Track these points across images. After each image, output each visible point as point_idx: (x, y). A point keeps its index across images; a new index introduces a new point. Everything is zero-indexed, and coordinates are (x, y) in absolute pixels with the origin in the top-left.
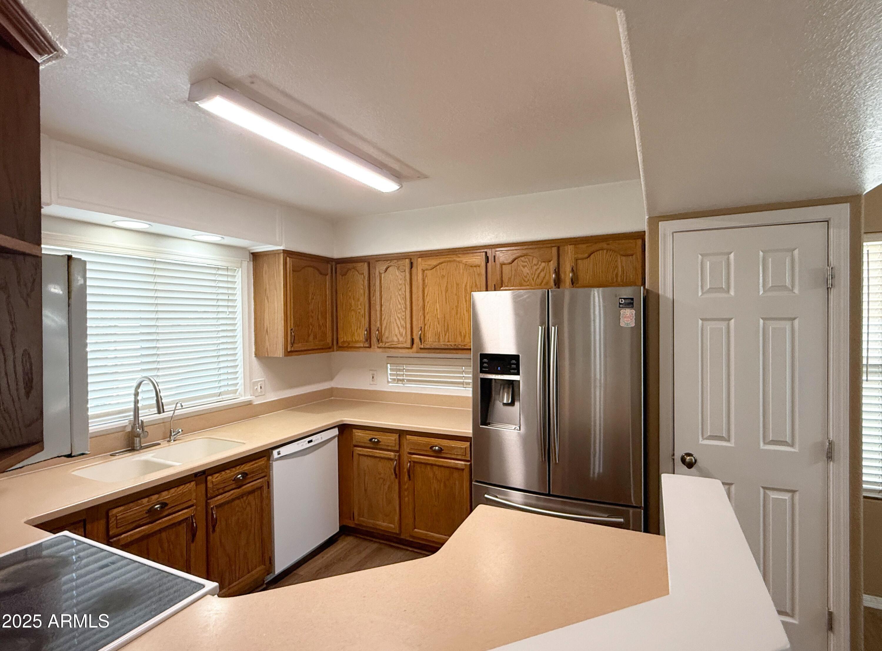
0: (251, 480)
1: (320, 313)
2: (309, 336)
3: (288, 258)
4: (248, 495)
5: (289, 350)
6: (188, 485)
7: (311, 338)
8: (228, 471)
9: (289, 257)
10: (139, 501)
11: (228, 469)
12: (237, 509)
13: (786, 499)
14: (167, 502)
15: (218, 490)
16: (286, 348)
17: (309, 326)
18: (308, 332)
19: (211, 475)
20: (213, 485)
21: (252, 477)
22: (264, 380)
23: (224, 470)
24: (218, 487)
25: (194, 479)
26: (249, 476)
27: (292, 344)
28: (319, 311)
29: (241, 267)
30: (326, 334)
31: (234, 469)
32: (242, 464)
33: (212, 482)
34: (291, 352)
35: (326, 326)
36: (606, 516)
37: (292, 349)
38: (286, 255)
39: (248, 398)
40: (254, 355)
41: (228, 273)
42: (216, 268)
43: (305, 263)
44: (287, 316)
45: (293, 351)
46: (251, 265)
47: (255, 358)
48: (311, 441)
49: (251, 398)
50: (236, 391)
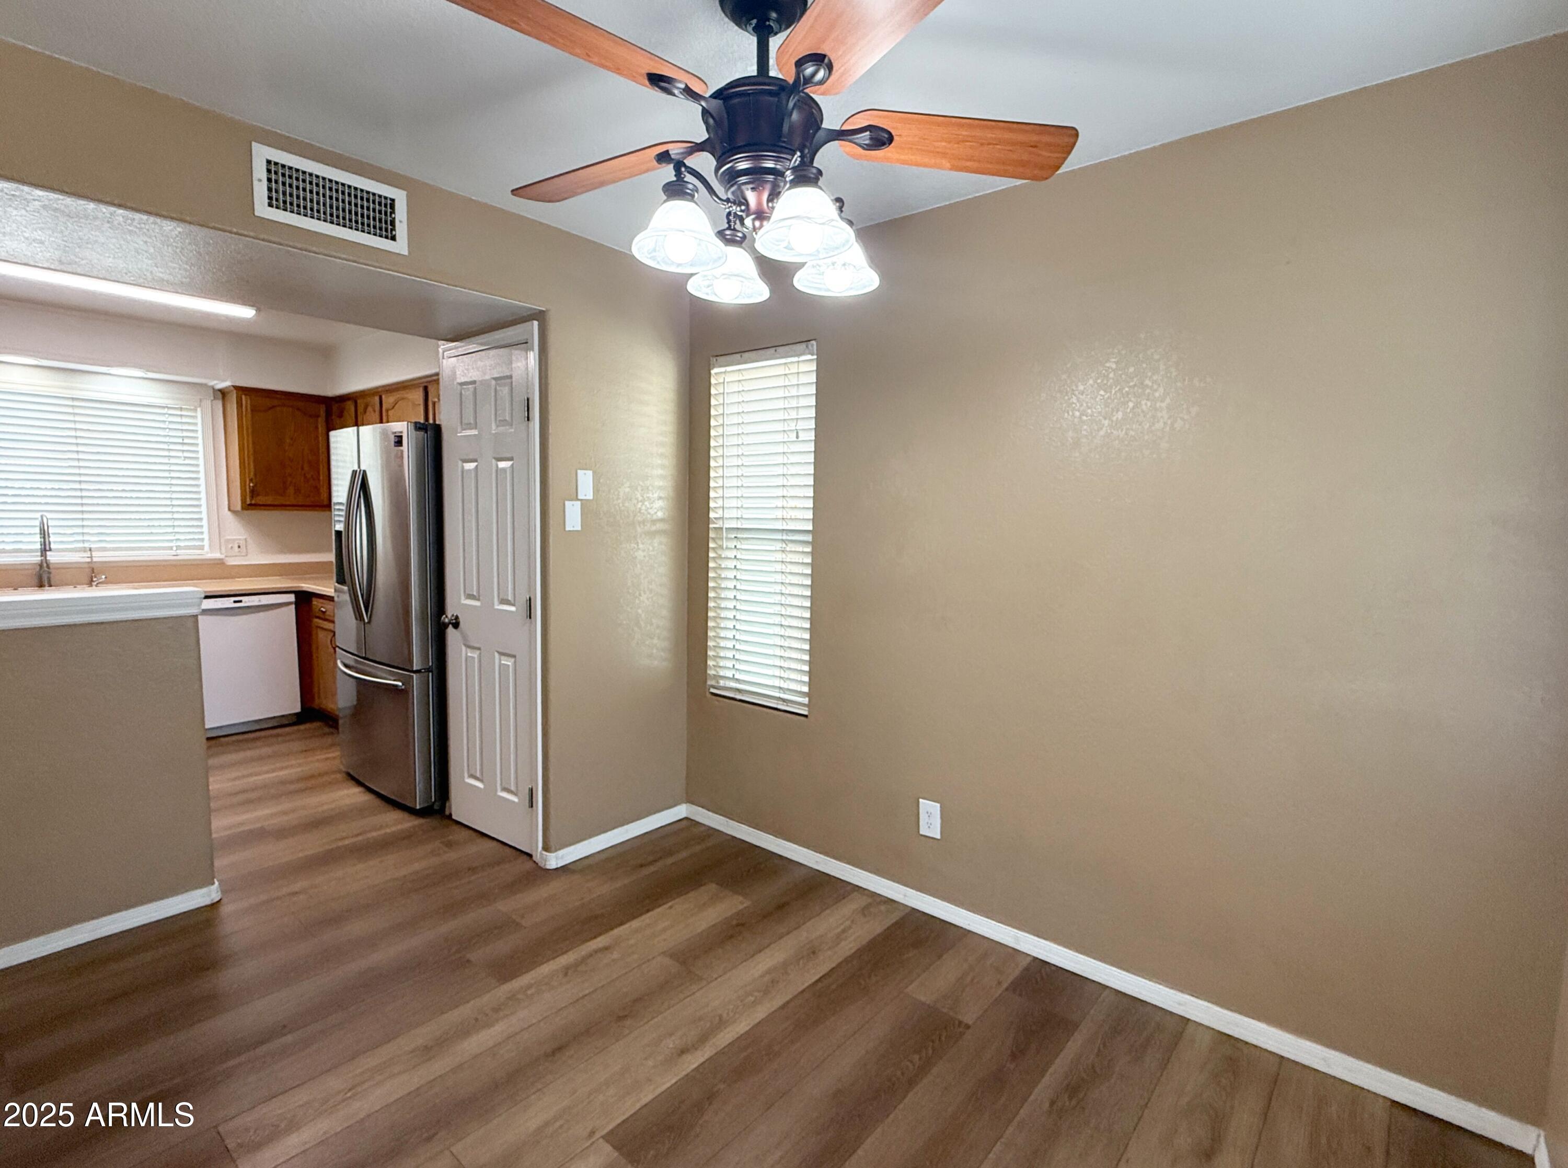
2: (285, 488)
3: (243, 397)
5: (248, 502)
9: (245, 395)
13: (508, 666)
16: (243, 501)
17: (285, 477)
18: (284, 484)
22: (246, 539)
27: (252, 497)
29: (200, 406)
34: (250, 505)
36: (393, 678)
37: (253, 502)
38: (240, 393)
39: (217, 555)
40: (227, 509)
41: (183, 413)
42: (164, 407)
43: (276, 402)
44: (244, 462)
45: (255, 505)
46: (219, 404)
47: (229, 513)
48: (240, 601)
49: (222, 557)
50: (202, 548)
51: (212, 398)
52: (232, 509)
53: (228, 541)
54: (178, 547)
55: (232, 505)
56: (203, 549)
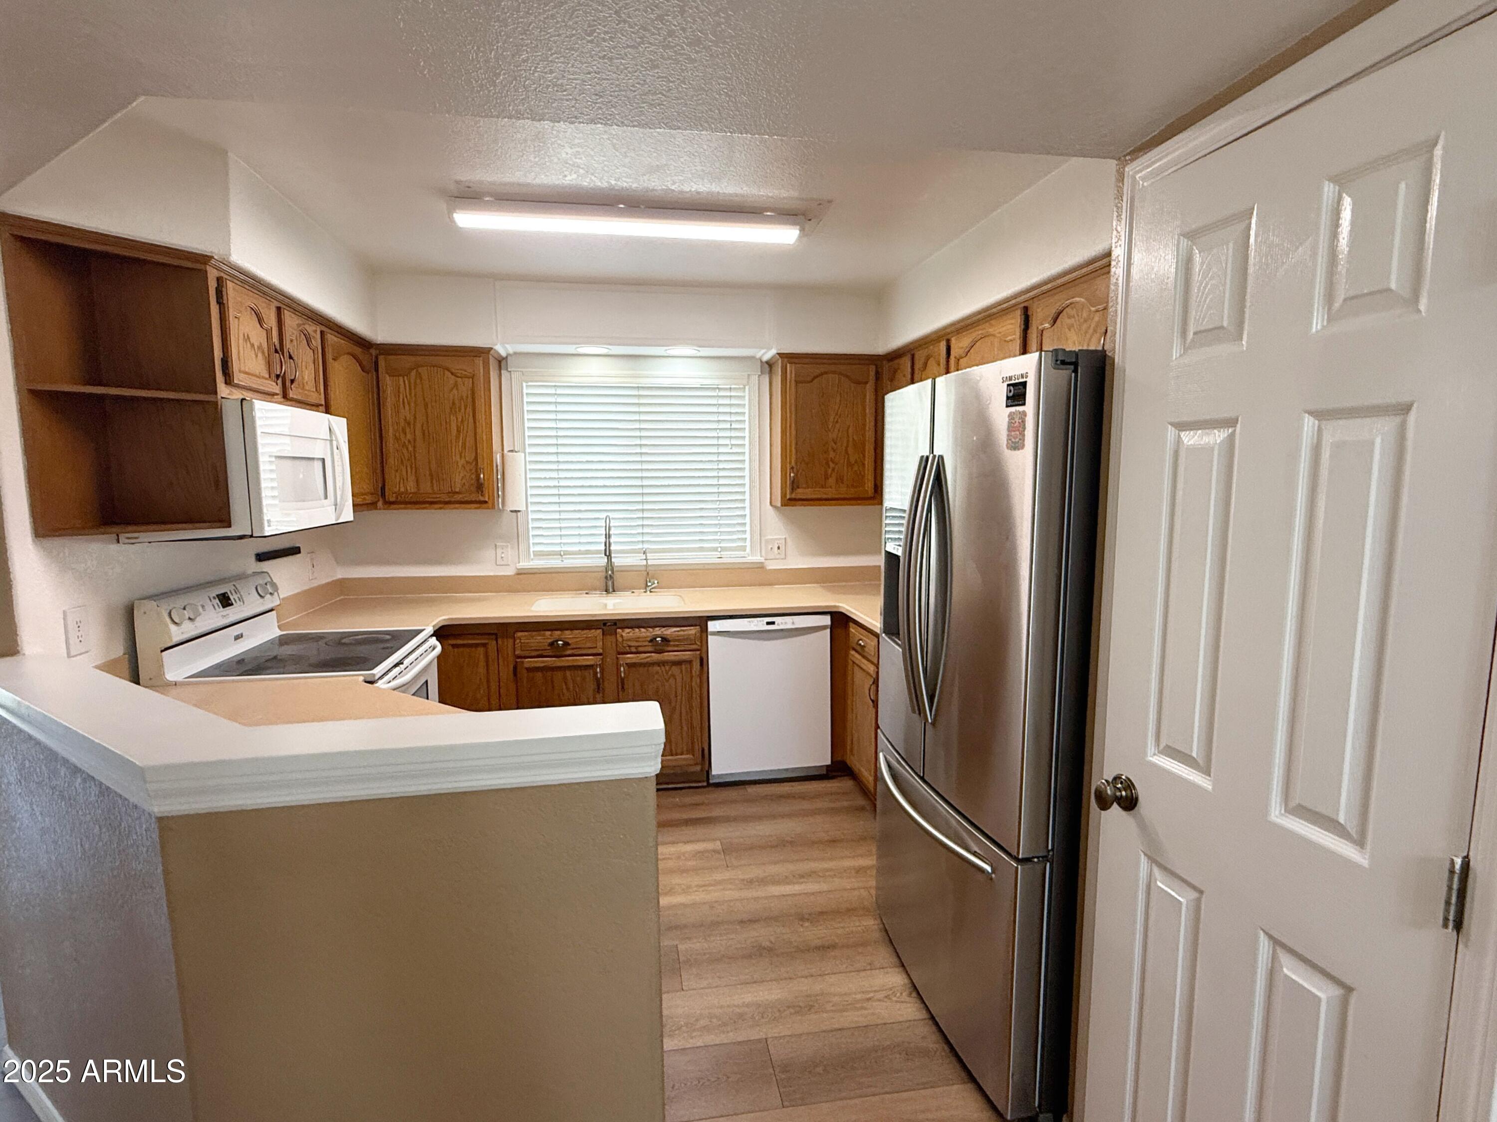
0: (676, 649)
1: (851, 444)
2: (827, 477)
3: (788, 366)
4: (671, 666)
5: (788, 497)
6: (593, 631)
7: (832, 481)
8: (643, 630)
9: (790, 363)
10: (542, 632)
11: (643, 627)
12: (656, 676)
14: (570, 642)
15: (630, 646)
16: (783, 495)
17: (827, 463)
18: (826, 472)
19: (622, 628)
20: (623, 640)
21: (677, 646)
22: (785, 539)
23: (639, 627)
24: (630, 643)
25: (602, 626)
26: (671, 643)
27: (793, 490)
28: (848, 441)
29: (748, 383)
30: (863, 476)
31: (651, 630)
32: (664, 627)
33: (622, 636)
34: (790, 499)
35: (864, 464)
37: (793, 496)
38: (786, 360)
39: (757, 558)
40: (769, 504)
41: (733, 394)
42: (714, 389)
43: (822, 369)
44: (786, 449)
45: (795, 500)
46: (766, 379)
47: (771, 507)
48: (773, 623)
49: (762, 560)
50: (743, 549)
51: (760, 373)
52: (773, 504)
53: (767, 541)
54: (723, 549)
55: (773, 501)
56: (745, 551)
